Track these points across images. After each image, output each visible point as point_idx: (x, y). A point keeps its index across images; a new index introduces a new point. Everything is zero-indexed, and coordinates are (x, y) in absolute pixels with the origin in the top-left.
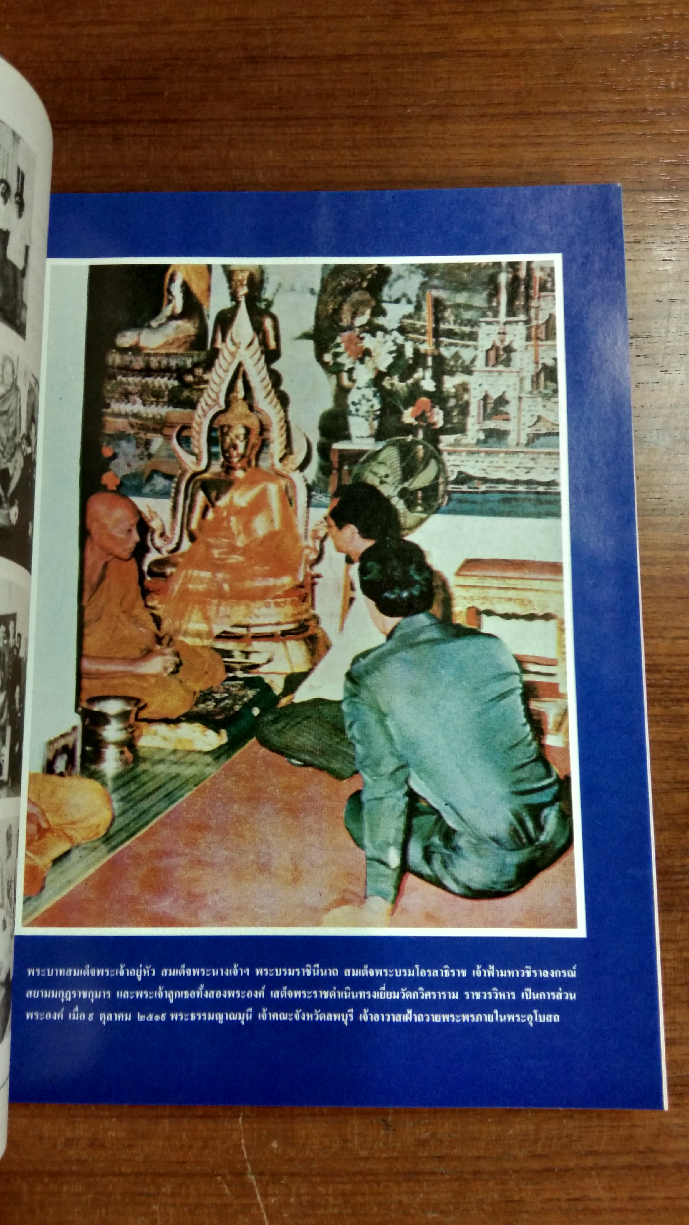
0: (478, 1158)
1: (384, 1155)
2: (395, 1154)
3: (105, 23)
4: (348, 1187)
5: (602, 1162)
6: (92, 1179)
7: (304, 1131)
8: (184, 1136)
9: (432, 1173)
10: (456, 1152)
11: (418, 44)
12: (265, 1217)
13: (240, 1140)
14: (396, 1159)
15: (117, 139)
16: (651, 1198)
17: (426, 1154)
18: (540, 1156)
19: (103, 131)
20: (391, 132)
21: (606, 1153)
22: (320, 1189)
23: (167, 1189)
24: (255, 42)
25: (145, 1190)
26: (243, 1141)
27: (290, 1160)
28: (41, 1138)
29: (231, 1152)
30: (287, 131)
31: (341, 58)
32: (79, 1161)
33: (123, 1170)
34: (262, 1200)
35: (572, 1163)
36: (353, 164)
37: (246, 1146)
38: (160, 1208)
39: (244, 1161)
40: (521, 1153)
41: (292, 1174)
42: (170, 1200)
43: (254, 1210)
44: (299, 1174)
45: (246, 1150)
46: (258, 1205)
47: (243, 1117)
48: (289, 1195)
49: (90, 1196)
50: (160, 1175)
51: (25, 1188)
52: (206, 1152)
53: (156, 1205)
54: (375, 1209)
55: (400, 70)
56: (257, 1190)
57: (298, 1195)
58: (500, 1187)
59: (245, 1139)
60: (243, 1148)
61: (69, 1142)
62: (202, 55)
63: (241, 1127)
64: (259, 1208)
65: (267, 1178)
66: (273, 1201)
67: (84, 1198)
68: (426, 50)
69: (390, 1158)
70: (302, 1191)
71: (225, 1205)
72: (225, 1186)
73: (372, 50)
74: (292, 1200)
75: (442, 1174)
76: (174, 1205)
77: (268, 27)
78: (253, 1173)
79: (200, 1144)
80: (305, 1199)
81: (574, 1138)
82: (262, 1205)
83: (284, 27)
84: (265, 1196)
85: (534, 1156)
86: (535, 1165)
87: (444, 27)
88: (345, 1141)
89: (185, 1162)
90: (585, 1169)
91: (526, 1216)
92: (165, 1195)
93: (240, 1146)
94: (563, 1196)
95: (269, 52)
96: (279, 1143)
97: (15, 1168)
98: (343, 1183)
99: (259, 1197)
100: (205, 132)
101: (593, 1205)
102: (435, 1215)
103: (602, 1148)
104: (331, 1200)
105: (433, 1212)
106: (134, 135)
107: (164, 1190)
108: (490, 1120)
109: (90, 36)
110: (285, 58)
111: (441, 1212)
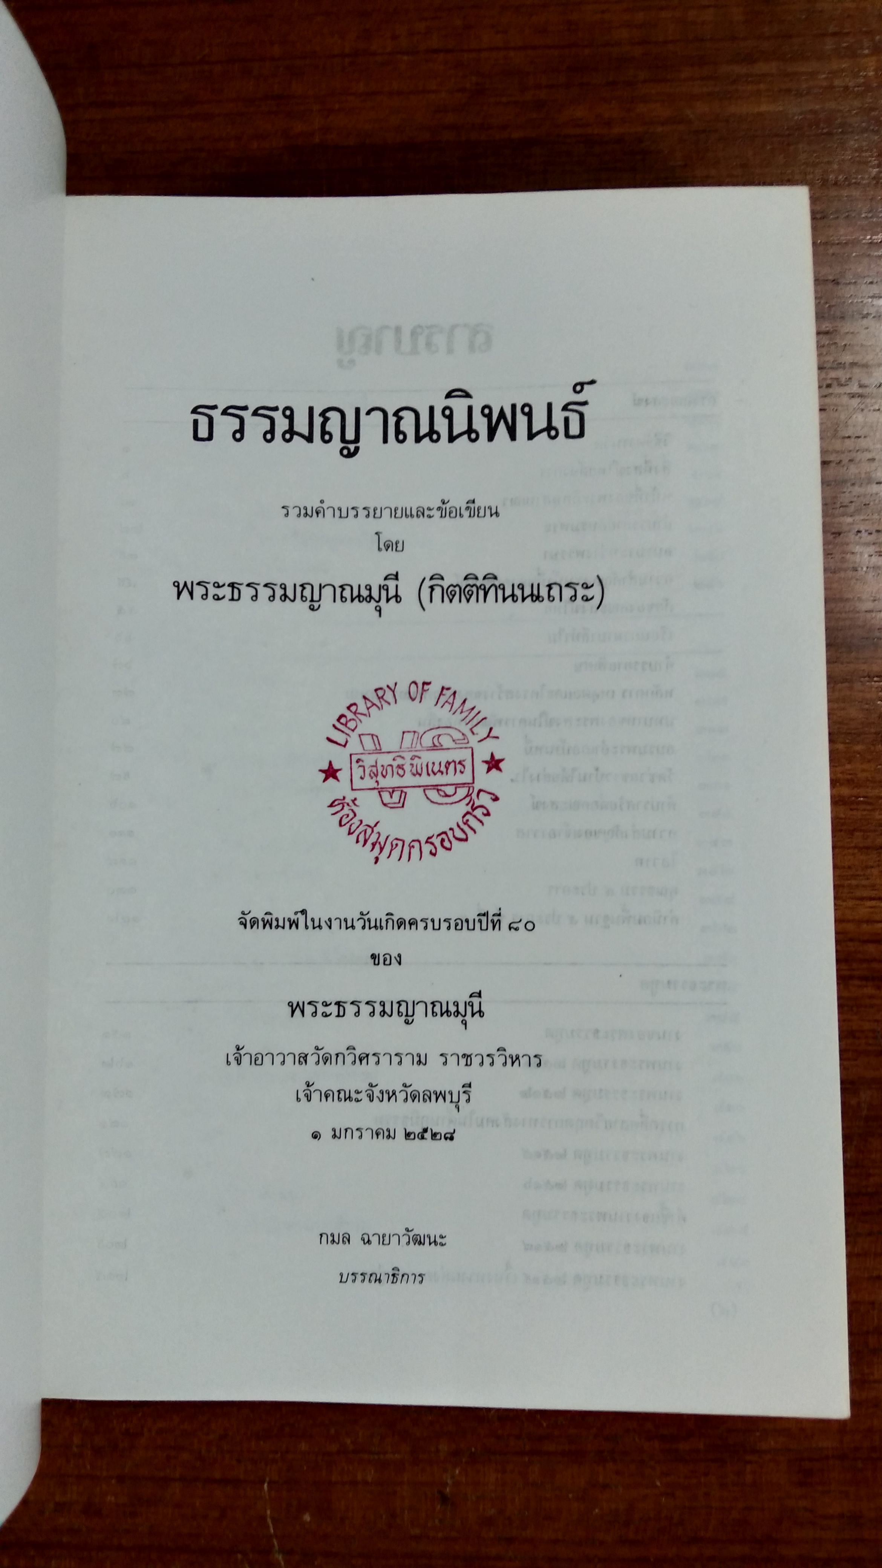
8: (198, 1504)
45: (273, 1524)
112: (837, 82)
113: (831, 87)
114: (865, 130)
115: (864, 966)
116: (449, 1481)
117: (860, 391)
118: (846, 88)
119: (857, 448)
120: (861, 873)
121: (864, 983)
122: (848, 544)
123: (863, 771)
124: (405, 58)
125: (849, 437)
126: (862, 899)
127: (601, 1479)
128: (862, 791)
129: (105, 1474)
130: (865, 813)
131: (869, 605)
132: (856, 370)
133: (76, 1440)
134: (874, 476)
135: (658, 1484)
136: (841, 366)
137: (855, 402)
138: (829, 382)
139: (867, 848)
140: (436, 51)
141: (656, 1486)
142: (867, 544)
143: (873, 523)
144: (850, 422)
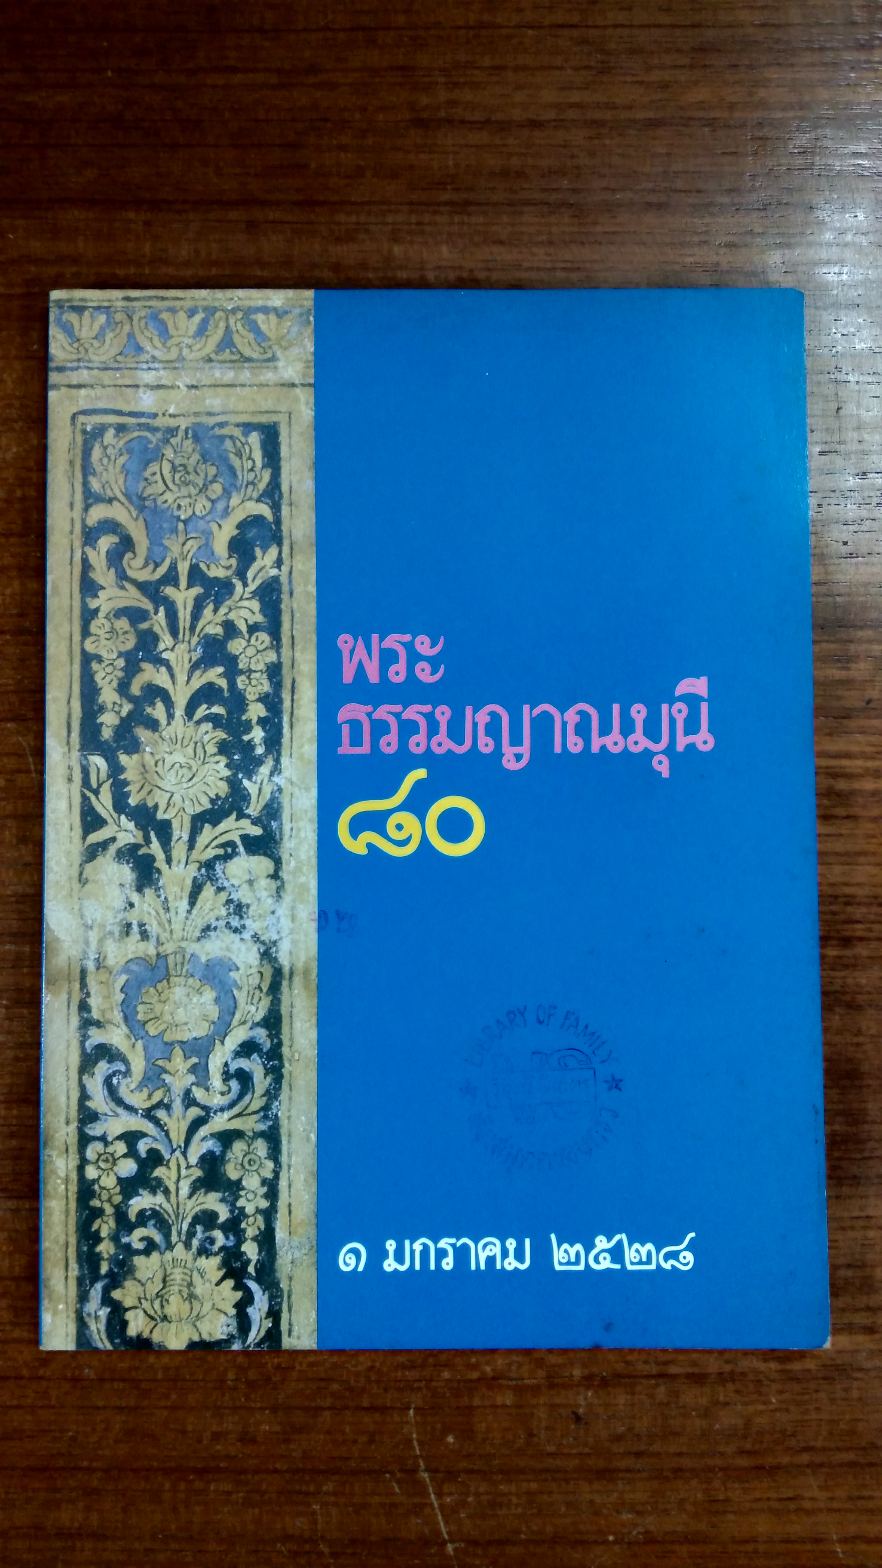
0: (680, 1454)
1: (574, 1451)
2: (587, 1450)
3: (234, 70)
4: (534, 1486)
5: (819, 1458)
6: (242, 1477)
7: (484, 1425)
9: (628, 1470)
10: (656, 1447)
11: (630, 108)
12: (440, 1518)
13: (411, 1434)
14: (588, 1454)
15: (252, 226)
16: (871, 1498)
17: (622, 1450)
18: (749, 1453)
19: (233, 215)
20: (595, 223)
21: (824, 1449)
22: (502, 1487)
23: (329, 1487)
24: (425, 100)
25: (304, 1488)
26: (414, 1436)
27: (469, 1456)
28: (184, 1432)
29: (401, 1447)
30: (466, 219)
31: (535, 124)
32: (227, 1457)
33: (278, 1466)
34: (437, 1500)
35: (785, 1460)
36: (549, 265)
37: (419, 1441)
38: (321, 1509)
39: (416, 1457)
40: (730, 1449)
41: (471, 1472)
42: (332, 1499)
43: (427, 1511)
44: (479, 1472)
46: (432, 1504)
47: (415, 1409)
48: (468, 1494)
49: (241, 1495)
50: (321, 1472)
51: (167, 1486)
52: (373, 1447)
53: (316, 1505)
54: (563, 1509)
55: (607, 142)
56: (431, 1488)
57: (477, 1494)
58: (704, 1486)
59: (418, 1434)
60: (415, 1443)
61: (216, 1436)
62: (358, 116)
63: (413, 1420)
64: (433, 1509)
65: (441, 1475)
66: (448, 1500)
67: (234, 1497)
68: (641, 115)
69: (580, 1454)
70: (482, 1489)
71: (394, 1505)
72: (395, 1485)
73: (571, 114)
74: (470, 1499)
75: (639, 1471)
76: (336, 1504)
77: (442, 80)
78: (426, 1470)
79: (363, 1439)
80: (484, 1498)
81: (788, 1433)
82: (436, 1505)
83: (462, 80)
84: (440, 1495)
85: (743, 1452)
86: (743, 1462)
87: (664, 86)
88: (531, 1435)
89: (349, 1458)
90: (799, 1466)
91: (731, 1517)
92: (327, 1493)
93: (411, 1441)
94: (775, 1495)
95: (442, 114)
96: (455, 1438)
97: (155, 1464)
98: (528, 1481)
99: (433, 1496)
100: (363, 219)
101: (807, 1505)
102: (630, 1516)
103: (819, 1444)
104: (515, 1500)
105: (628, 1512)
106: (273, 222)
107: (325, 1488)
108: (694, 1413)
109: (214, 87)
110: (462, 122)
111: (639, 1513)
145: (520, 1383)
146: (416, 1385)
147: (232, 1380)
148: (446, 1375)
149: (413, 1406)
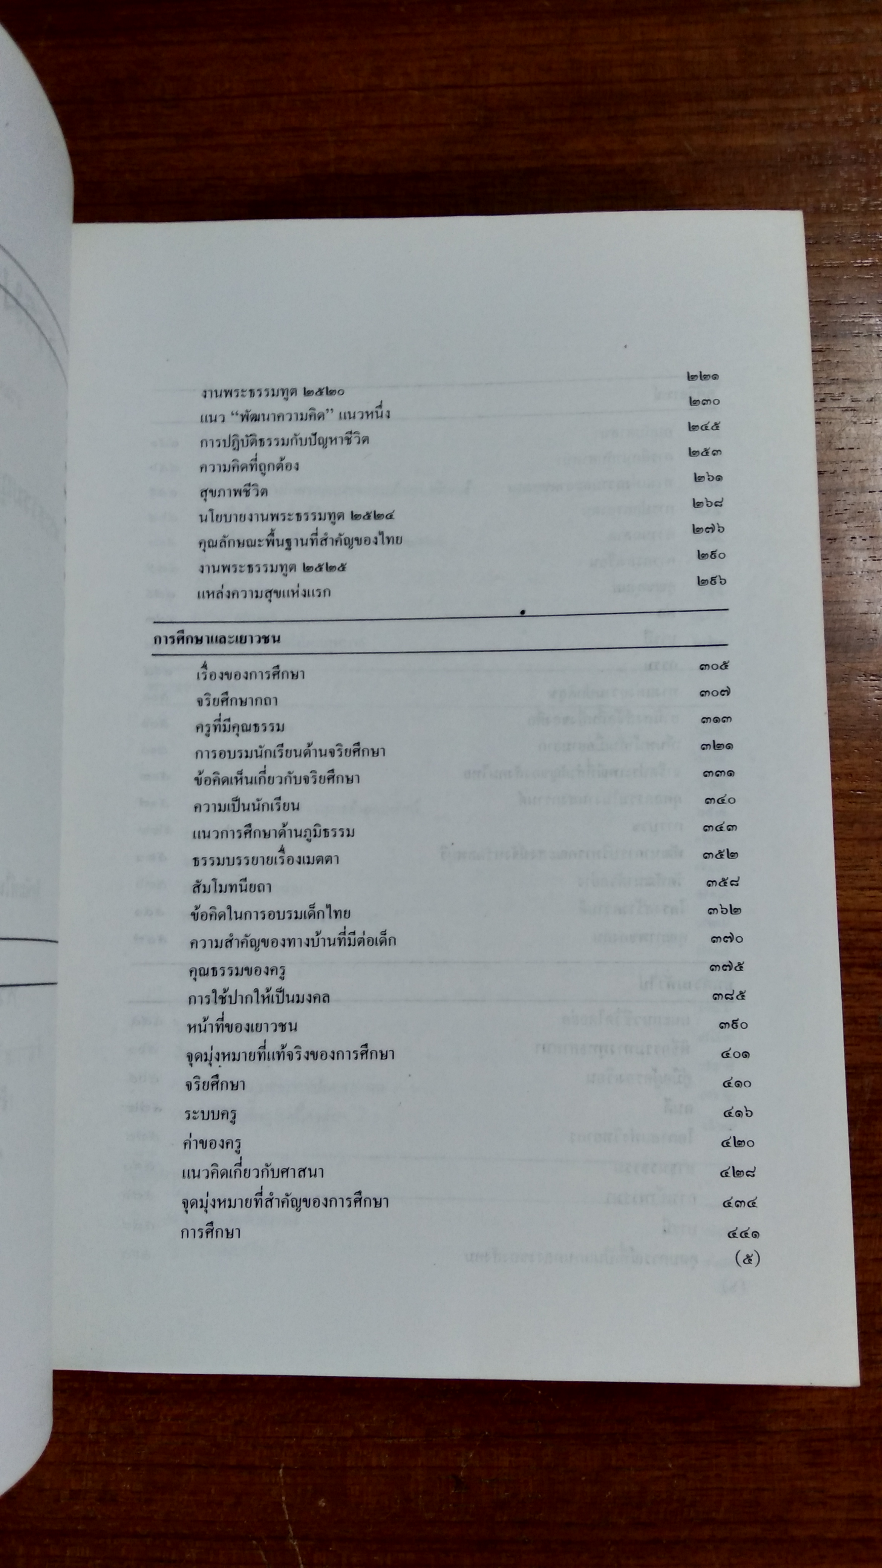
112: (827, 118)
113: (822, 123)
114: (855, 162)
115: (866, 953)
116: (463, 1465)
117: (853, 405)
118: (836, 123)
119: (851, 459)
120: (860, 864)
121: (865, 970)
122: (843, 550)
123: (861, 765)
124: (417, 93)
125: (843, 449)
126: (862, 889)
127: (613, 1463)
128: (861, 785)
129: (120, 1461)
130: (863, 806)
131: (863, 608)
132: (848, 385)
133: (92, 1428)
134: (867, 485)
135: (670, 1466)
136: (834, 381)
137: (848, 415)
138: (823, 397)
139: (867, 839)
140: (447, 87)
141: (668, 1469)
142: (862, 549)
143: (867, 530)
144: (843, 434)
145: (396, 1441)
146: (286, 1442)
147: (93, 1434)
148: (318, 1432)
149: (283, 1465)
